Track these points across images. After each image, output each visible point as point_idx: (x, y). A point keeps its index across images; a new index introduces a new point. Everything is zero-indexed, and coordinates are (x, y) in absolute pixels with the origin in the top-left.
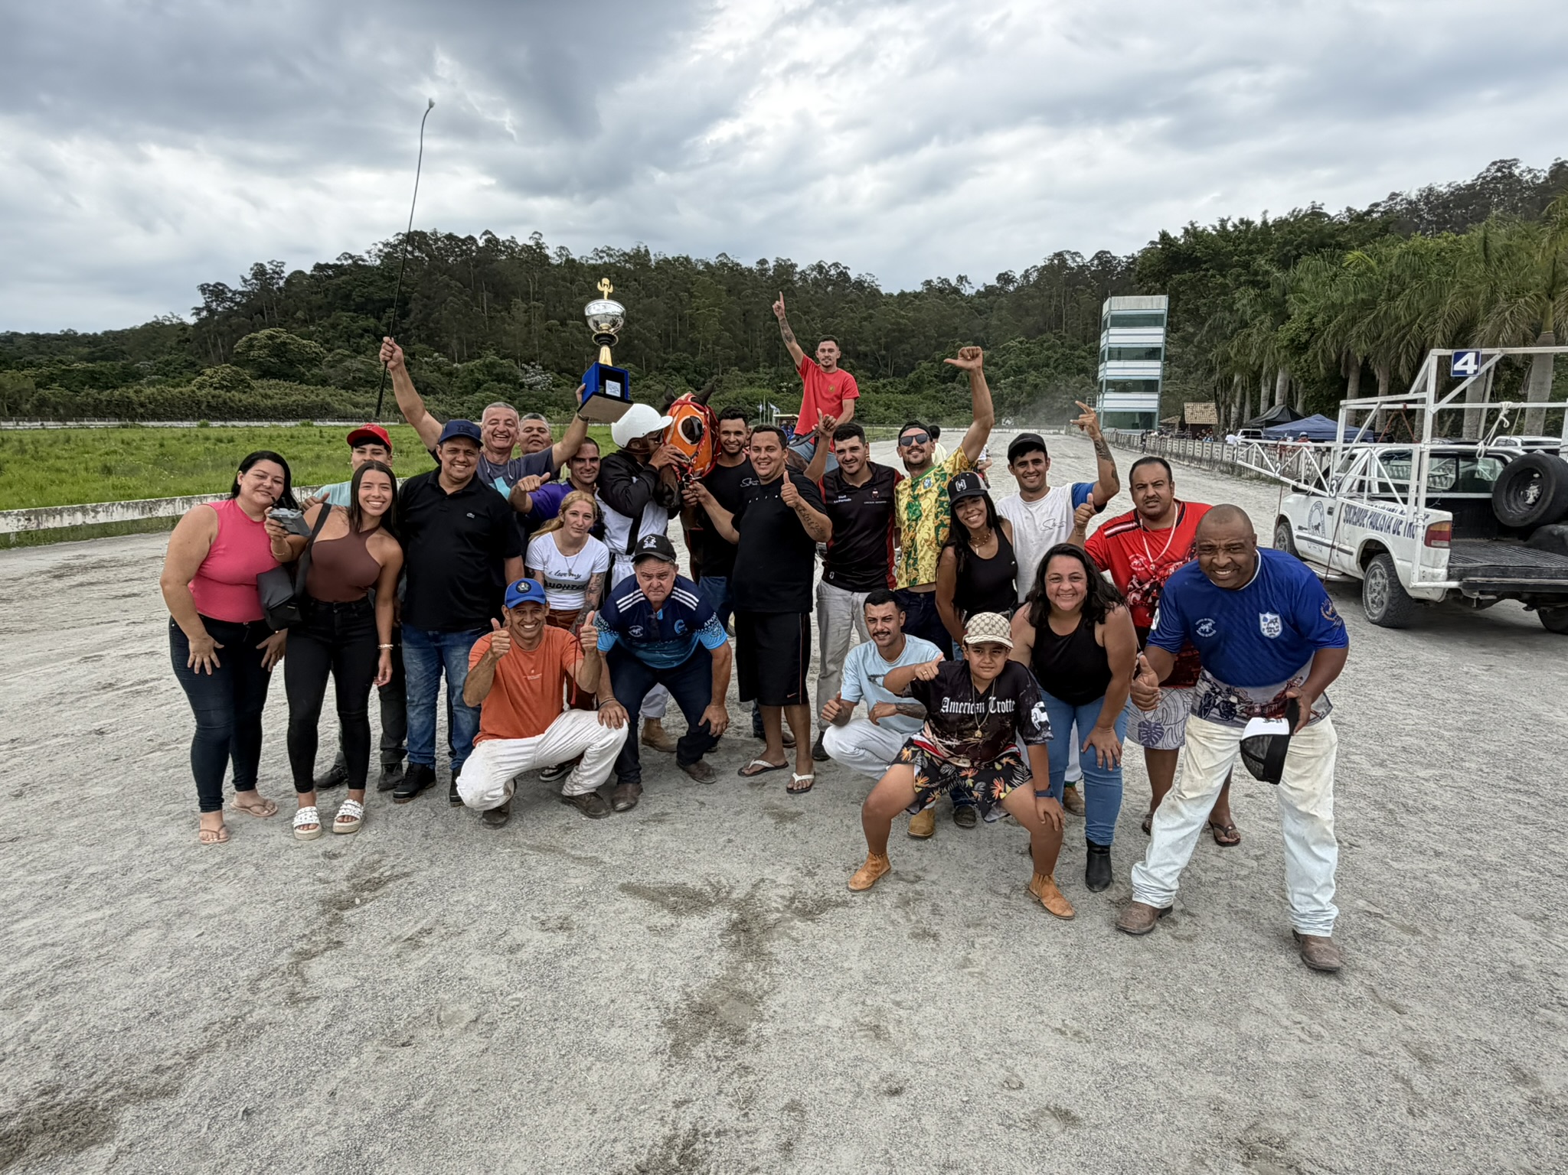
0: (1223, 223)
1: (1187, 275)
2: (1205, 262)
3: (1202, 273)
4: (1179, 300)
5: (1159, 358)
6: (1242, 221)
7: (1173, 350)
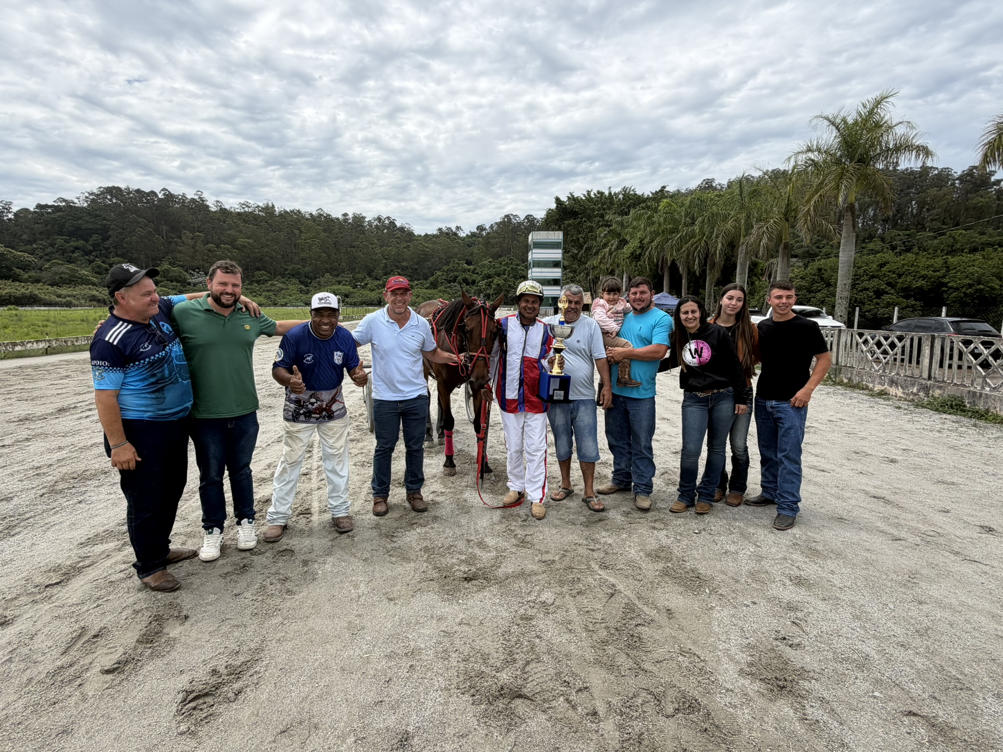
0: (589, 192)
1: (571, 222)
2: (580, 214)
3: (579, 220)
4: (568, 234)
5: (560, 267)
6: (598, 192)
7: (566, 263)
